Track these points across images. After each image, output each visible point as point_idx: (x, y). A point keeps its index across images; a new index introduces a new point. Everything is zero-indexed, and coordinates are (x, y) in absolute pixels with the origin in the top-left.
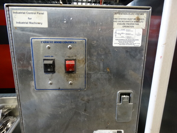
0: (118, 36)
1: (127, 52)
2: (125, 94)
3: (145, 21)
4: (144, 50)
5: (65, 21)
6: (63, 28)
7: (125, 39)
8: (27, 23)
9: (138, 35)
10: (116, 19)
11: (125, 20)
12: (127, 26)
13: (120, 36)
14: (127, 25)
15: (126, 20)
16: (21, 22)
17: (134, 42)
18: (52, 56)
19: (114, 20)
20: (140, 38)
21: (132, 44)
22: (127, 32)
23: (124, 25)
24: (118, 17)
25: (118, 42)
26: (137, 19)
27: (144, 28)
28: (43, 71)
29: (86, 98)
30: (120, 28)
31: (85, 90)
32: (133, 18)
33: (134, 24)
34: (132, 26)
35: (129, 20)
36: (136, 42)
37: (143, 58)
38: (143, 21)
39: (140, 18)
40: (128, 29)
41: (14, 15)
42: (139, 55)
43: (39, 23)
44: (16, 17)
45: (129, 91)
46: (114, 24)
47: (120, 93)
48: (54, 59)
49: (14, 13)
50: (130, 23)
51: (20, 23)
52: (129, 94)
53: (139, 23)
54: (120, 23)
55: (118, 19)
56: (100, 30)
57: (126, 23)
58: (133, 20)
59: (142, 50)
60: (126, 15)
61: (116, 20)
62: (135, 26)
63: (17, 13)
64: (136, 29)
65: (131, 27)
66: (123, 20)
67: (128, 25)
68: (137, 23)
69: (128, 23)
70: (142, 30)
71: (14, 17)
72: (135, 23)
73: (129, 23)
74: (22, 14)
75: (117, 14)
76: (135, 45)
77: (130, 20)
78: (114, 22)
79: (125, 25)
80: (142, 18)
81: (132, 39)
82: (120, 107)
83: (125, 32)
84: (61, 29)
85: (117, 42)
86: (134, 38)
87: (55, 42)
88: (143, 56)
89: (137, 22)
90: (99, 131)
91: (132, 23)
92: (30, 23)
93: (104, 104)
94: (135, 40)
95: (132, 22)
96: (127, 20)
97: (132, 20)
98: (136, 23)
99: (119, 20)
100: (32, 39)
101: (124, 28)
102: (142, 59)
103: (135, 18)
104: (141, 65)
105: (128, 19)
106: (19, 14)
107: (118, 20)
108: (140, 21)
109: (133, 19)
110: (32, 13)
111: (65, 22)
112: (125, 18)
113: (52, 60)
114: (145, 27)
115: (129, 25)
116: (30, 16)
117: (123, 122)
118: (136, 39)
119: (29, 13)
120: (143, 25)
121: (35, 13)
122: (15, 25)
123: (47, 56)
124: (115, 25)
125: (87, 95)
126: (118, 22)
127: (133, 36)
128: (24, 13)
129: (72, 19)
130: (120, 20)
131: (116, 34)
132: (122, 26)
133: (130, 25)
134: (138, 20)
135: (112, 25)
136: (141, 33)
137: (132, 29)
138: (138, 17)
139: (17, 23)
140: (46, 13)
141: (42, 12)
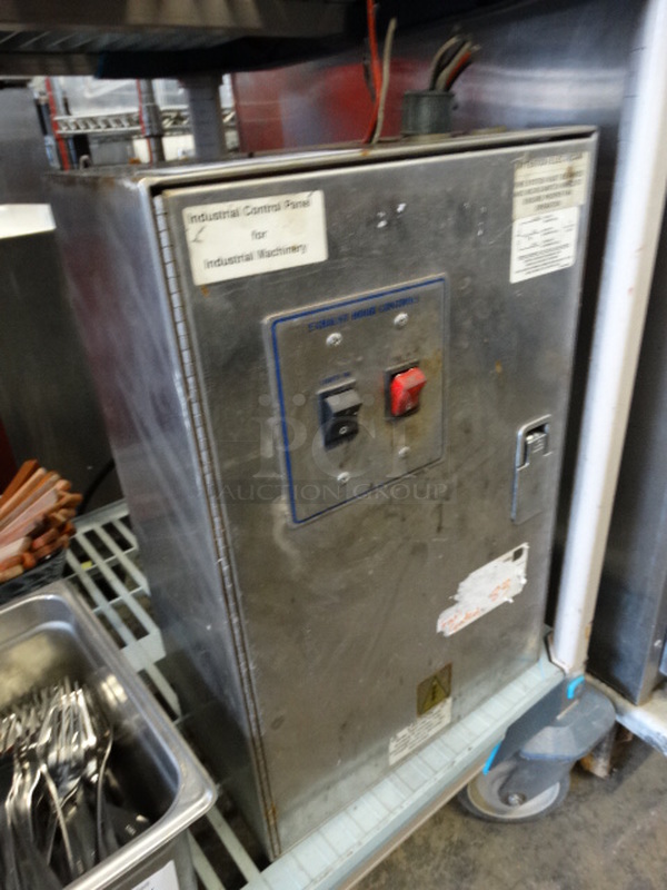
2: (534, 431)
5: (380, 220)
6: (375, 252)
7: (539, 249)
8: (249, 258)
9: (570, 227)
10: (519, 184)
11: (541, 186)
12: (546, 206)
13: (529, 244)
14: (545, 201)
16: (226, 256)
17: (560, 257)
18: (347, 375)
19: (516, 190)
20: (573, 237)
21: (555, 264)
22: (546, 226)
23: (538, 203)
24: (525, 175)
25: (525, 266)
26: (568, 175)
27: (583, 203)
32: (560, 173)
33: (560, 194)
34: (557, 200)
35: (550, 183)
36: (562, 253)
38: (582, 178)
40: (547, 213)
41: (192, 230)
43: (294, 249)
44: (201, 236)
46: (514, 205)
47: (524, 432)
49: (193, 218)
50: (552, 191)
51: (219, 262)
52: (542, 428)
53: (573, 188)
54: (529, 196)
55: (525, 184)
56: (479, 233)
57: (543, 194)
58: (558, 181)
60: (544, 167)
61: (520, 189)
63: (203, 218)
64: (565, 211)
65: (554, 204)
66: (536, 186)
67: (547, 201)
68: (569, 189)
69: (546, 193)
70: (578, 211)
71: (196, 240)
72: (562, 190)
73: (549, 192)
74: (228, 222)
75: (526, 165)
77: (553, 183)
78: (515, 199)
79: (541, 203)
80: (579, 169)
81: (555, 246)
82: (526, 476)
83: (540, 226)
84: (371, 256)
85: (522, 264)
86: (558, 242)
89: (568, 184)
91: (555, 191)
92: (262, 254)
93: (487, 485)
94: (562, 247)
95: (557, 186)
96: (545, 184)
98: (566, 189)
100: (276, 322)
101: (538, 214)
103: (563, 172)
105: (548, 179)
106: (214, 223)
107: (525, 188)
108: (575, 179)
109: (559, 177)
110: (266, 209)
111: (382, 224)
112: (541, 176)
114: (585, 198)
115: (550, 201)
116: (260, 222)
118: (563, 242)
119: (256, 211)
121: (277, 208)
122: (202, 276)
123: (332, 380)
124: (518, 206)
125: (446, 476)
126: (524, 196)
127: (556, 237)
128: (235, 214)
129: (405, 208)
130: (529, 187)
131: (518, 238)
132: (533, 205)
133: (552, 200)
134: (570, 177)
135: (511, 208)
136: (576, 221)
137: (555, 213)
138: (570, 168)
139: (209, 264)
140: (317, 198)
141: (303, 196)
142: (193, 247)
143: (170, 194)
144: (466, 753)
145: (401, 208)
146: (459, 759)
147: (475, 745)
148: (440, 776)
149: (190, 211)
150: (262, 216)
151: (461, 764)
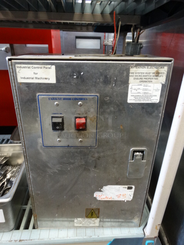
0: (134, 91)
1: (143, 108)
2: (139, 151)
3: (166, 75)
4: (162, 107)
5: (75, 76)
6: (72, 84)
7: (141, 95)
8: (33, 78)
9: (157, 90)
10: (132, 73)
11: (143, 75)
12: (145, 81)
13: (136, 92)
14: (145, 80)
15: (144, 75)
16: (26, 77)
17: (152, 99)
18: (61, 114)
19: (130, 74)
20: (159, 93)
21: (149, 100)
22: (145, 88)
23: (141, 80)
24: (135, 71)
25: (134, 99)
26: (157, 73)
27: (164, 83)
28: (52, 129)
29: (96, 155)
30: (136, 83)
31: (96, 147)
32: (152, 72)
33: (152, 79)
34: (151, 80)
35: (147, 75)
36: (153, 98)
37: (160, 115)
38: (164, 75)
39: (160, 72)
40: (145, 84)
41: (17, 70)
42: (156, 111)
43: (46, 78)
44: (20, 71)
45: (142, 149)
46: (130, 79)
47: (133, 150)
48: (63, 117)
49: (18, 67)
50: (148, 77)
51: (24, 78)
52: (142, 152)
53: (159, 78)
54: (137, 77)
55: (135, 73)
56: (114, 85)
57: (143, 77)
58: (152, 74)
59: (160, 106)
60: (144, 69)
61: (132, 75)
62: (153, 80)
63: (21, 67)
64: (155, 84)
65: (149, 81)
66: (140, 75)
67: (146, 80)
68: (157, 77)
69: (145, 77)
70: (161, 85)
71: (19, 72)
72: (153, 77)
73: (147, 77)
74: (27, 69)
75: (134, 68)
76: (153, 101)
77: (149, 75)
78: (130, 77)
79: (142, 80)
80: (163, 72)
81: (150, 95)
82: (133, 164)
83: (142, 87)
84: (71, 85)
86: (151, 94)
87: (64, 99)
88: (160, 113)
89: (156, 76)
90: (109, 186)
91: (150, 77)
92: (36, 78)
93: (116, 161)
94: (153, 96)
95: (151, 76)
96: (145, 74)
97: (150, 75)
98: (155, 77)
99: (136, 75)
100: (39, 95)
101: (141, 83)
102: (159, 116)
103: (154, 72)
104: (157, 122)
105: (146, 73)
106: (23, 69)
107: (135, 74)
108: (160, 75)
109: (152, 73)
111: (75, 77)
112: (143, 72)
113: (60, 117)
114: (165, 81)
115: (147, 80)
116: (36, 71)
117: (135, 179)
118: (154, 94)
119: (35, 68)
120: (163, 79)
121: (41, 68)
122: (20, 80)
123: (56, 114)
124: (131, 79)
125: (98, 152)
126: (134, 77)
127: (150, 92)
128: (29, 68)
129: (83, 74)
130: (137, 75)
131: (131, 89)
132: (139, 81)
133: (148, 80)
134: (157, 74)
135: (128, 80)
136: (160, 88)
137: (149, 84)
138: (157, 71)
139: (21, 78)
140: (53, 67)
141: (49, 66)
142: (17, 73)
143: (13, 61)
144: (97, 237)
145: (82, 74)
146: (93, 237)
147: (100, 236)
148: (85, 237)
149: (17, 65)
150: (37, 69)
151: (93, 238)
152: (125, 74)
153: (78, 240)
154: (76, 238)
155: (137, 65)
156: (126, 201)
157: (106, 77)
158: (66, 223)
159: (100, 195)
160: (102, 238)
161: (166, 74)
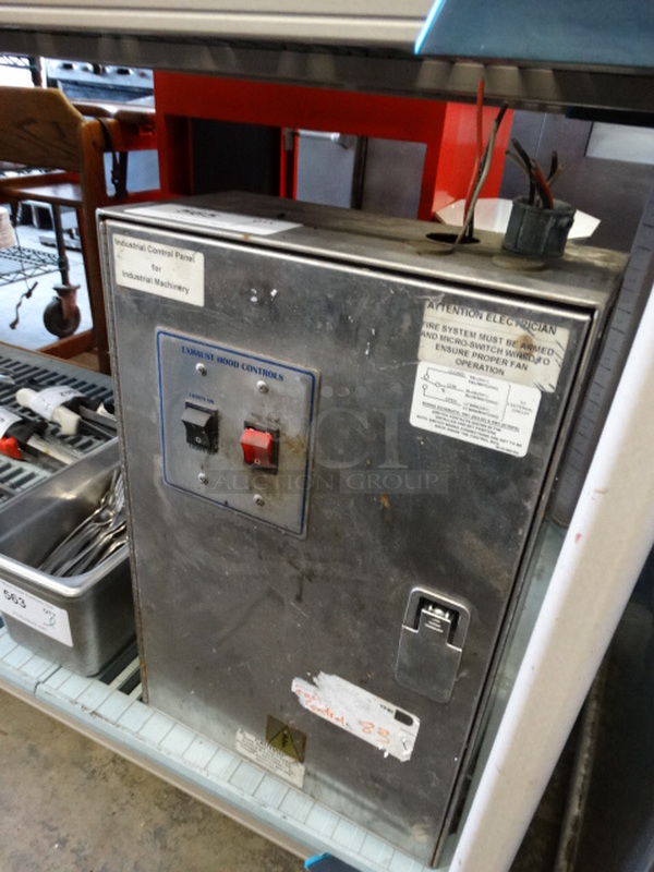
0: (432, 390)
1: (464, 459)
2: (445, 608)
3: (560, 361)
4: (537, 477)
5: (254, 295)
6: (246, 319)
7: (461, 410)
8: (149, 281)
9: (521, 409)
10: (431, 325)
11: (469, 340)
12: (476, 365)
13: (443, 396)
14: (475, 360)
15: (473, 340)
16: (134, 274)
17: (498, 435)
18: (212, 402)
19: (425, 329)
20: (528, 423)
21: (489, 440)
22: (474, 388)
23: (463, 358)
24: (442, 319)
25: (433, 417)
26: (523, 346)
27: (551, 391)
28: (185, 438)
29: (303, 563)
30: (444, 365)
31: (301, 537)
32: (506, 338)
33: (505, 362)
34: (499, 367)
35: (486, 343)
36: (504, 434)
37: (530, 506)
38: (552, 358)
39: (536, 343)
40: (478, 375)
41: (117, 249)
42: (512, 488)
43: (180, 288)
44: (121, 255)
46: (421, 344)
47: (419, 595)
48: (216, 412)
49: (118, 242)
50: (491, 354)
51: (130, 276)
52: (455, 613)
53: (530, 365)
54: (446, 344)
55: (441, 328)
56: (367, 352)
57: (471, 350)
58: (503, 346)
59: (530, 473)
60: (476, 320)
61: (431, 331)
62: (508, 369)
63: (123, 243)
64: (512, 385)
65: (492, 370)
66: (462, 338)
67: (480, 362)
68: (522, 362)
69: (478, 351)
70: (538, 396)
71: (119, 256)
72: (508, 358)
73: (484, 352)
74: (138, 251)
75: (440, 308)
76: (501, 445)
77: (491, 344)
78: (422, 338)
79: (468, 359)
80: (548, 346)
81: (492, 419)
82: (413, 640)
83: (463, 383)
84: (242, 321)
85: (428, 413)
86: (497, 417)
87: (221, 360)
88: (528, 497)
89: (522, 356)
90: (337, 679)
91: (496, 355)
92: (157, 282)
93: (362, 607)
94: (504, 426)
95: (500, 351)
96: (477, 340)
97: (498, 345)
98: (517, 360)
99: (444, 334)
100: (160, 332)
101: (459, 369)
102: (525, 507)
103: (513, 338)
104: (516, 530)
105: (483, 337)
106: (129, 249)
107: (440, 332)
108: (536, 355)
109: (504, 342)
110: (163, 252)
111: (254, 299)
112: (469, 329)
113: (207, 411)
114: (554, 384)
115: (484, 363)
116: (160, 260)
118: (507, 421)
119: (155, 251)
120: (547, 374)
121: (170, 254)
122: (122, 280)
123: (198, 397)
124: (426, 347)
125: (309, 557)
126: (438, 341)
127: (492, 409)
128: (142, 248)
129: (277, 295)
130: (447, 334)
131: (425, 382)
132: (453, 357)
133: (489, 363)
134: (527, 350)
135: (416, 345)
136: (535, 407)
137: (494, 381)
138: (525, 338)
139: (124, 274)
140: (199, 257)
141: (190, 253)
142: (116, 258)
143: (109, 223)
144: (279, 815)
145: (274, 293)
146: (270, 810)
147: (290, 821)
149: (117, 237)
150: (158, 256)
151: (268, 814)
152: (406, 324)
153: (225, 795)
154: (225, 785)
155: (450, 301)
156: (386, 755)
157: (343, 319)
158: (216, 729)
159: (311, 694)
160: (295, 829)
161: (562, 356)
